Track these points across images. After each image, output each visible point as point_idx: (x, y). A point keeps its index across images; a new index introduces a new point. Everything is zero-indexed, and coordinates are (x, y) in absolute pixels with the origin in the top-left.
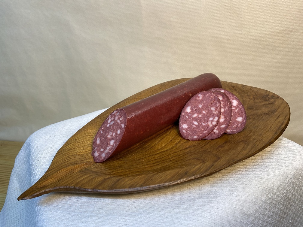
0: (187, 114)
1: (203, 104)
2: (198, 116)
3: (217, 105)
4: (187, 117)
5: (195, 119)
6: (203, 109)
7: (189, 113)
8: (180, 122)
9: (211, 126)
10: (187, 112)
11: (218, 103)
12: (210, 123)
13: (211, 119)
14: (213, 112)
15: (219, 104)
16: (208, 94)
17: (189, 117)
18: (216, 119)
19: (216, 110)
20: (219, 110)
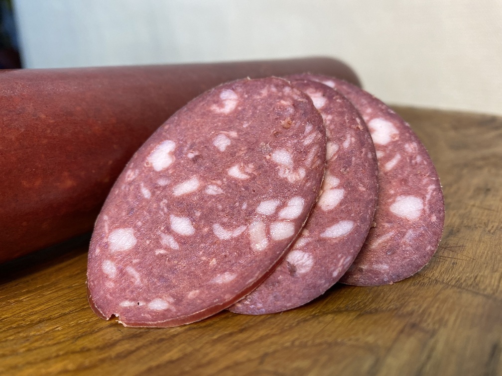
0: (151, 177)
1: (234, 134)
2: (202, 189)
3: (307, 142)
4: (146, 193)
5: (184, 207)
6: (233, 155)
7: (163, 174)
8: (106, 217)
9: (260, 245)
10: (151, 169)
11: (309, 128)
12: (256, 229)
13: (267, 207)
14: (281, 174)
15: (314, 135)
16: (264, 92)
17: (153, 193)
18: (295, 207)
19: (298, 163)
20: (313, 162)
